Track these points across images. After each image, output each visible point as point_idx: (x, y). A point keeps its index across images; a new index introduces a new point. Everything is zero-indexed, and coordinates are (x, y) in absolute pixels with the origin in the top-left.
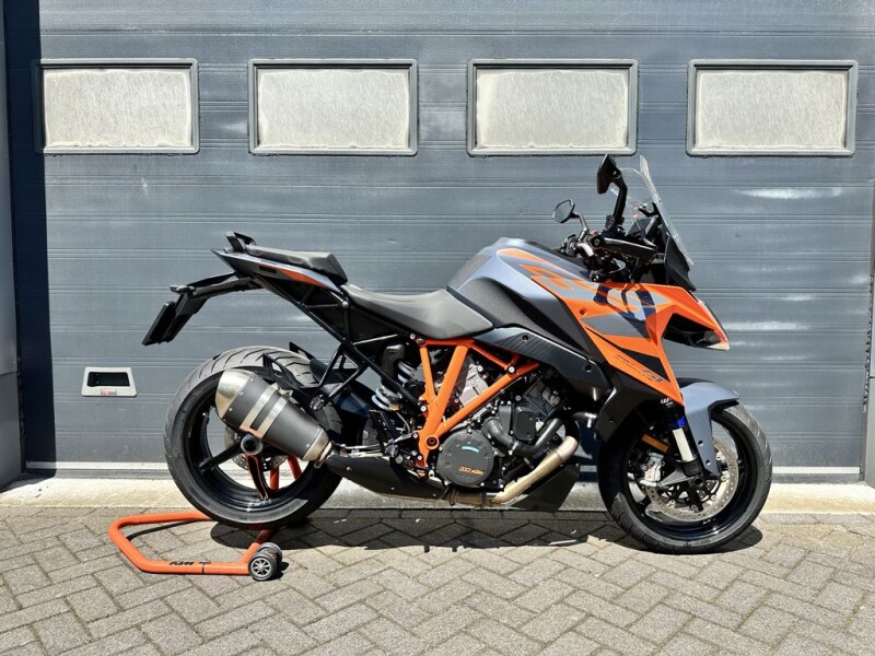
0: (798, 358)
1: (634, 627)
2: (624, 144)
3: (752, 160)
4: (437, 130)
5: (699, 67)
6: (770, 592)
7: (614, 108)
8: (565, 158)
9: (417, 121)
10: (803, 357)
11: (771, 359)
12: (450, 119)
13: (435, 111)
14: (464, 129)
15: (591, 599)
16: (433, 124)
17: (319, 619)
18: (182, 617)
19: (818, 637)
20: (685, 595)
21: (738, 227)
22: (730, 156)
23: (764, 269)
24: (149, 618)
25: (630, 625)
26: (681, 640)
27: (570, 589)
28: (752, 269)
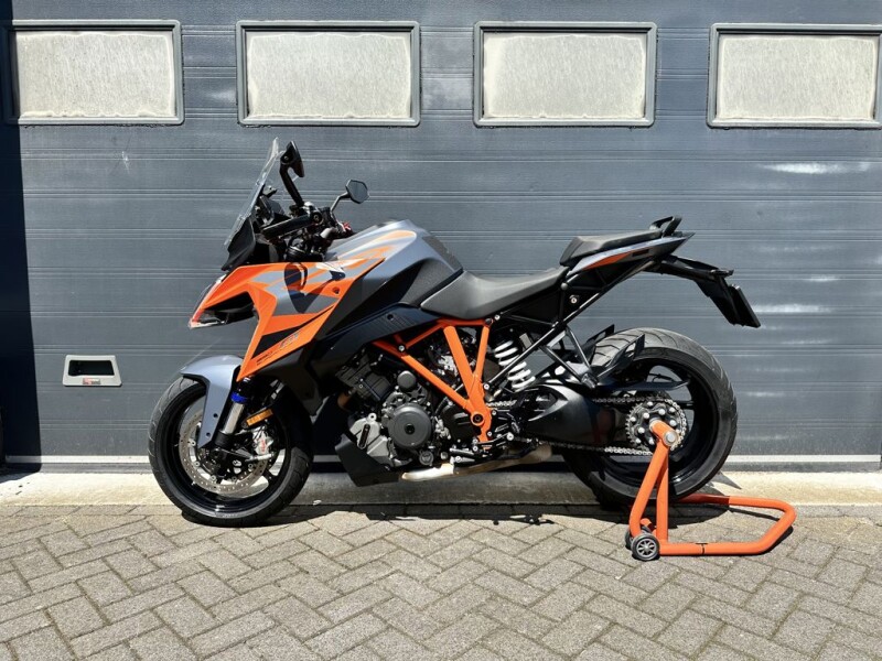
0: (819, 342)
1: (662, 636)
2: (641, 115)
3: (776, 132)
4: (441, 98)
5: (722, 32)
6: (803, 594)
7: (631, 75)
8: (578, 129)
9: (419, 89)
10: (824, 341)
11: (792, 343)
12: (455, 86)
13: (439, 78)
14: (470, 98)
15: (614, 605)
16: (436, 91)
17: (323, 631)
18: (174, 632)
19: (858, 645)
20: (712, 598)
21: (760, 204)
22: (754, 128)
23: (786, 249)
24: (138, 632)
25: (658, 634)
26: (715, 651)
27: (591, 593)
28: (774, 249)
